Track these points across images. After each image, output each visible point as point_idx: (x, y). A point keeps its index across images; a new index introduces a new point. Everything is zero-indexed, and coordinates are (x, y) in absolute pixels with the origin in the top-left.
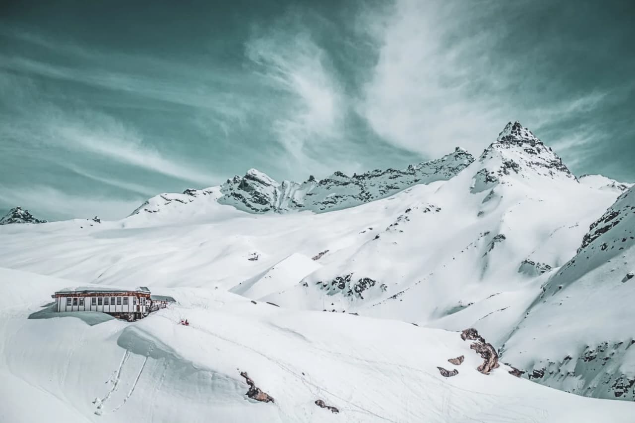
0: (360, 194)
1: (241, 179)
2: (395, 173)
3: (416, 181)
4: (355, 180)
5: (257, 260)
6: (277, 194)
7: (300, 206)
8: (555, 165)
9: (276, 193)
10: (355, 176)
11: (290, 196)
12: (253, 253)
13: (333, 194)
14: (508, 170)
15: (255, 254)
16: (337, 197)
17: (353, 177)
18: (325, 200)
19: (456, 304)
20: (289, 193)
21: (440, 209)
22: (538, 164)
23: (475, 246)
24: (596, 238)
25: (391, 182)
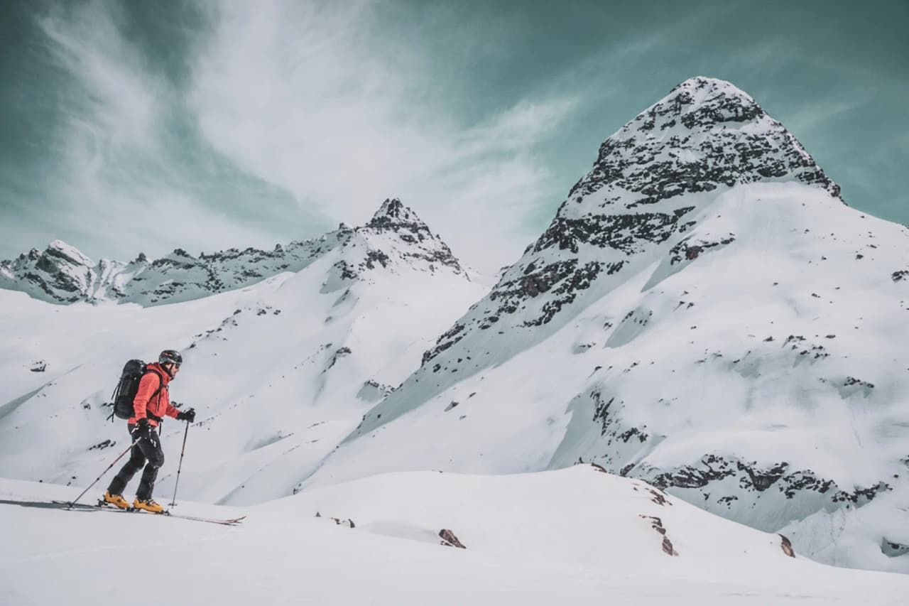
0: (207, 282)
1: (40, 254)
2: (257, 255)
3: (284, 267)
4: (203, 261)
5: (43, 370)
6: (92, 278)
7: (123, 296)
8: (441, 258)
9: (90, 277)
10: (202, 256)
11: (110, 281)
12: (39, 361)
13: (171, 281)
14: (373, 263)
15: (41, 363)
16: (175, 284)
17: (200, 258)
18: (158, 289)
19: (274, 433)
20: (108, 277)
21: (279, 312)
22: (416, 256)
23: (313, 362)
24: (435, 355)
25: (252, 266)
